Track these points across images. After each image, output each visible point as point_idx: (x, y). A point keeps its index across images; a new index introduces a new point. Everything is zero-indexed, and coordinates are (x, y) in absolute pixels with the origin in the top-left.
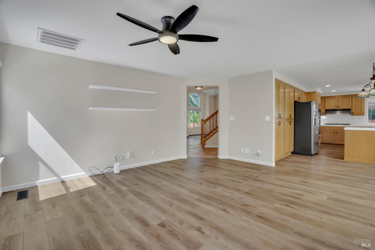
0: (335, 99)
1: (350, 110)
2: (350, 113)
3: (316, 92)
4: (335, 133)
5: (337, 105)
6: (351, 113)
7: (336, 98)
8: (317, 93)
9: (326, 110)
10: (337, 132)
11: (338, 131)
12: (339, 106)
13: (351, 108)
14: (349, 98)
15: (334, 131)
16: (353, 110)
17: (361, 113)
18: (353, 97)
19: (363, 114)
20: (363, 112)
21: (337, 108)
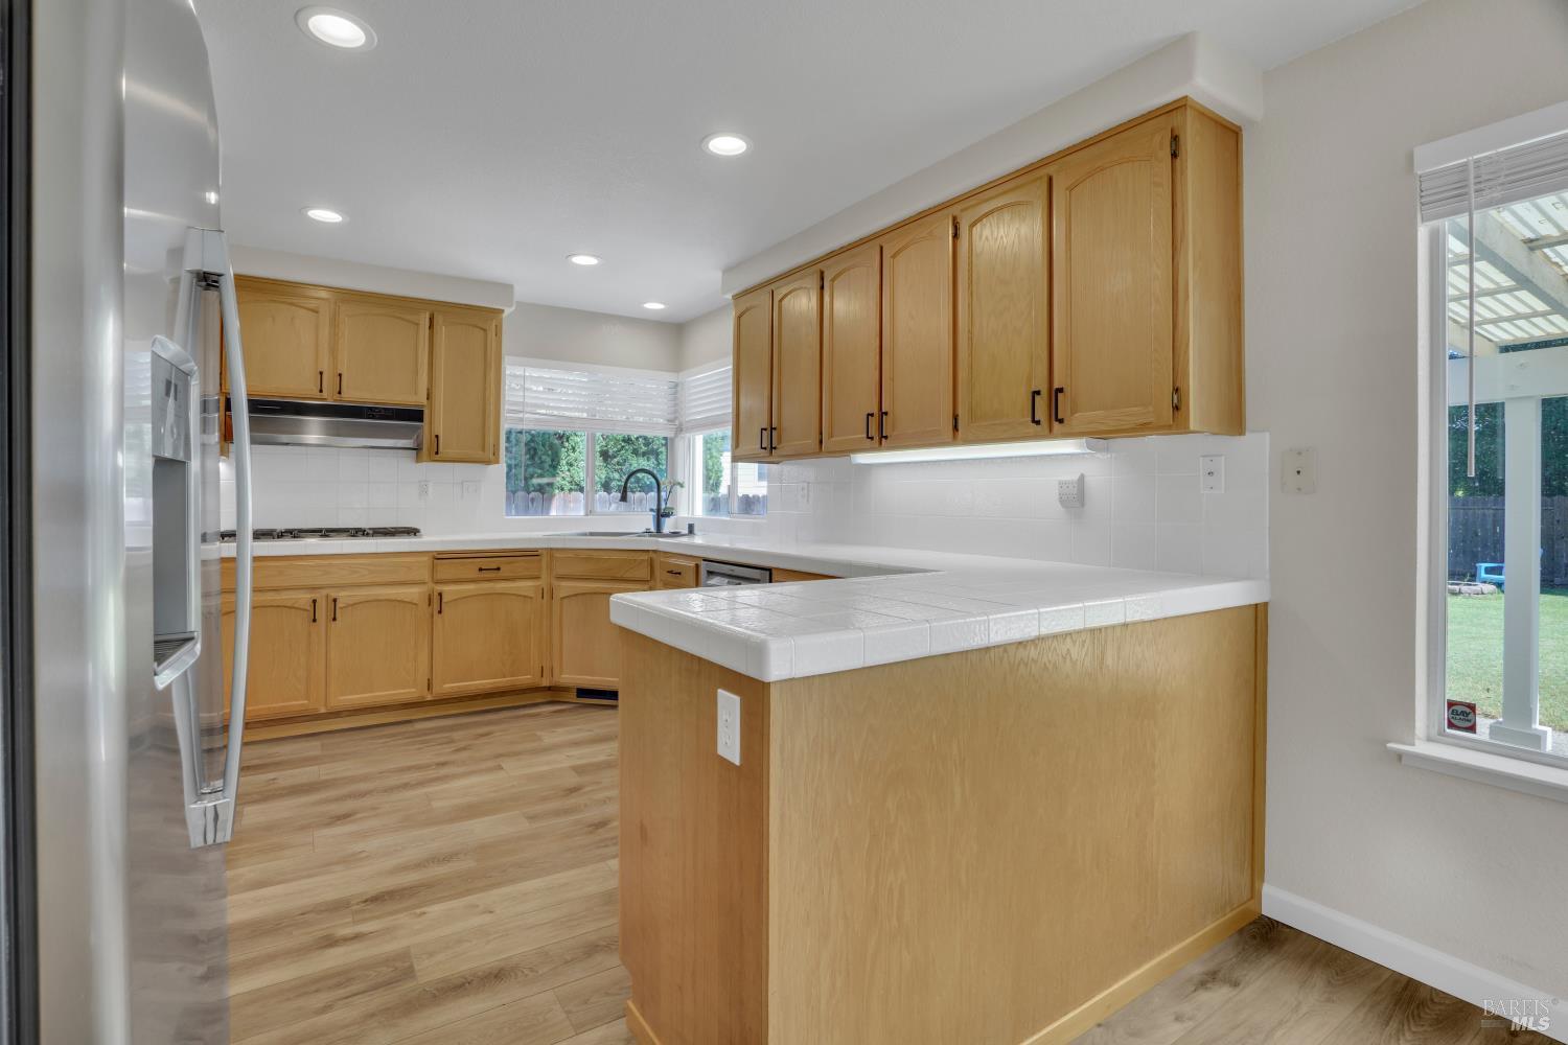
0: (316, 311)
1: (413, 415)
2: (415, 445)
4: (323, 611)
5: (325, 366)
6: (425, 448)
10: (335, 600)
11: (344, 594)
12: (343, 380)
13: (423, 400)
14: (417, 326)
15: (314, 601)
16: (439, 421)
17: (483, 449)
18: (439, 319)
19: (491, 455)
20: (491, 439)
21: (325, 395)
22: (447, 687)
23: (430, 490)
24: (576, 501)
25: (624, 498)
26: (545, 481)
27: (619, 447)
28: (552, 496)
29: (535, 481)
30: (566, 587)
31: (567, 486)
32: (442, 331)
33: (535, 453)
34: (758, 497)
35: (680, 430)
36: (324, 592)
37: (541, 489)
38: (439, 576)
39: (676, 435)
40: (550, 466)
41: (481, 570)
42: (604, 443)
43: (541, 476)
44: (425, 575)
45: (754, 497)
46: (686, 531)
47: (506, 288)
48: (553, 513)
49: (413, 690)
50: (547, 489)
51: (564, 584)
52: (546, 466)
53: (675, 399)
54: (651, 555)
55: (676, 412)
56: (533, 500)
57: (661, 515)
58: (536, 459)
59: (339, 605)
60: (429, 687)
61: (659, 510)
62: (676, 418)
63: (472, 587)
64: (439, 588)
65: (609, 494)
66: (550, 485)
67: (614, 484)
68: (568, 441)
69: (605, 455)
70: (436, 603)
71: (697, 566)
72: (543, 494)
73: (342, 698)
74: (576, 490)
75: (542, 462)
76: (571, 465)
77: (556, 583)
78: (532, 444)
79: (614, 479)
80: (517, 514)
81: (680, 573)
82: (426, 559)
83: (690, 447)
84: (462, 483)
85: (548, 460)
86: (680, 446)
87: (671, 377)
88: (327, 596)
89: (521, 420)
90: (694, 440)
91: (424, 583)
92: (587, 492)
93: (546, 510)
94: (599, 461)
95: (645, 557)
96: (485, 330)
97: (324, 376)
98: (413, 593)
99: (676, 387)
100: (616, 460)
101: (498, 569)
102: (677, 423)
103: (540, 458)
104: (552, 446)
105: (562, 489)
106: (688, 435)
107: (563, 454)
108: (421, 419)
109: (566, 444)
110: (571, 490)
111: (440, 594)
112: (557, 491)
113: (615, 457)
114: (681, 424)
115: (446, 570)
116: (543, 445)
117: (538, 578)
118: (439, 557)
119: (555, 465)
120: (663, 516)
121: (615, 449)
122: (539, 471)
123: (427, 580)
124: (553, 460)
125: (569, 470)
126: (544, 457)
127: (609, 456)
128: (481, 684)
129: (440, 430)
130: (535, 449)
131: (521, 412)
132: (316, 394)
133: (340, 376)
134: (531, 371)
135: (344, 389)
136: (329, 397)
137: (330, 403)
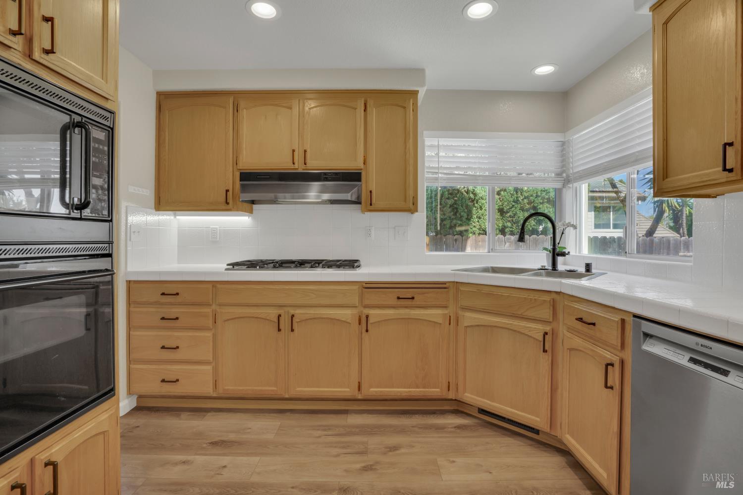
0: (290, 108)
1: (354, 177)
4: (285, 323)
5: (296, 147)
6: (363, 201)
9: (245, 176)
10: (293, 316)
11: (297, 312)
12: (308, 155)
13: (362, 166)
14: (355, 109)
15: (279, 316)
16: (372, 181)
17: (405, 201)
18: (370, 103)
19: (411, 204)
20: (411, 193)
21: (296, 166)
22: (374, 391)
23: (373, 232)
24: (483, 241)
25: (521, 239)
26: (463, 228)
27: (511, 205)
28: (468, 238)
29: (458, 229)
30: (470, 318)
31: (477, 232)
32: (373, 112)
33: (457, 211)
34: (614, 238)
35: (567, 181)
36: (286, 309)
37: (461, 233)
38: (367, 302)
39: (564, 186)
40: (466, 219)
41: (399, 298)
42: (501, 204)
43: (461, 225)
44: (356, 300)
45: (610, 238)
46: (582, 270)
47: (418, 72)
48: (469, 250)
49: (348, 390)
50: (465, 233)
51: (468, 314)
52: (464, 219)
53: (563, 155)
54: (554, 296)
55: (563, 166)
56: (456, 240)
57: (556, 253)
58: (458, 214)
59: (295, 320)
60: (359, 389)
61: (554, 249)
62: (563, 172)
63: (391, 312)
64: (367, 311)
65: (505, 236)
66: (467, 231)
67: (507, 230)
68: (477, 203)
69: (501, 211)
70: (364, 322)
71: (623, 321)
72: (462, 236)
73: (298, 389)
74: (483, 234)
75: (461, 217)
76: (480, 218)
77: (461, 313)
78: (455, 206)
79: (508, 227)
80: (447, 250)
81: (594, 324)
82: (356, 287)
83: (577, 194)
84: (394, 228)
85: (465, 215)
86: (568, 195)
87: (559, 137)
88: (288, 312)
89: (436, 179)
90: (580, 187)
91: (356, 307)
92: (489, 234)
93: (463, 249)
94: (498, 215)
95: (547, 298)
96: (404, 108)
97: (296, 154)
98: (347, 314)
99: (563, 144)
100: (509, 214)
101: (413, 298)
102: (564, 175)
103: (460, 214)
104: (467, 206)
105: (474, 234)
106: (575, 185)
107: (474, 211)
108: (359, 180)
109: (476, 205)
110: (479, 234)
111: (367, 317)
112: (471, 235)
113: (508, 212)
114: (568, 176)
115: (373, 298)
116: (462, 206)
117: (446, 307)
118: (370, 287)
119: (469, 219)
120: (558, 255)
121: (508, 207)
122: (459, 222)
123: (357, 305)
124: (468, 215)
125: (478, 222)
126: (462, 214)
127: (504, 212)
128: (398, 392)
129: (373, 186)
130: (457, 208)
131: (437, 173)
132: (291, 166)
133: (305, 151)
134: (443, 142)
135: (308, 161)
136: (299, 168)
137: (300, 171)
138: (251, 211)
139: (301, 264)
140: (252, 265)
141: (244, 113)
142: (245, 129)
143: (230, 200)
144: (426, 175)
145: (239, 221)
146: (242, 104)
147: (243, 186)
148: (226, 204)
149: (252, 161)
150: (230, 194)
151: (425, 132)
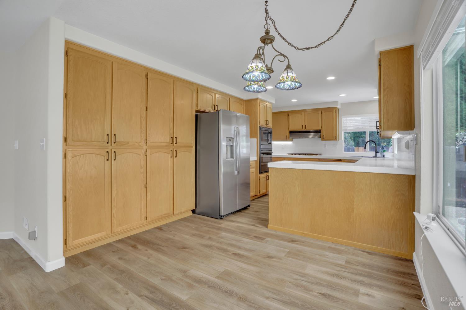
0: (301, 114)
1: (319, 131)
2: (320, 137)
3: (257, 99)
5: (303, 124)
7: (303, 113)
8: (258, 101)
9: (291, 132)
12: (306, 126)
13: (321, 128)
14: (319, 113)
16: (324, 133)
17: (333, 137)
18: (323, 112)
19: (335, 139)
20: (335, 135)
21: (303, 129)
23: (326, 146)
32: (324, 114)
47: (336, 102)
61: (376, 151)
84: (333, 145)
96: (332, 112)
97: (303, 126)
120: (377, 153)
131: (346, 128)
132: (302, 129)
133: (306, 125)
134: (348, 119)
135: (306, 128)
136: (304, 130)
137: (305, 130)
138: (292, 140)
139: (308, 154)
140: (293, 154)
141: (290, 117)
142: (290, 121)
143: (287, 138)
144: (343, 129)
145: (289, 143)
146: (290, 114)
147: (290, 135)
148: (286, 139)
149: (292, 128)
150: (287, 137)
151: (342, 116)
